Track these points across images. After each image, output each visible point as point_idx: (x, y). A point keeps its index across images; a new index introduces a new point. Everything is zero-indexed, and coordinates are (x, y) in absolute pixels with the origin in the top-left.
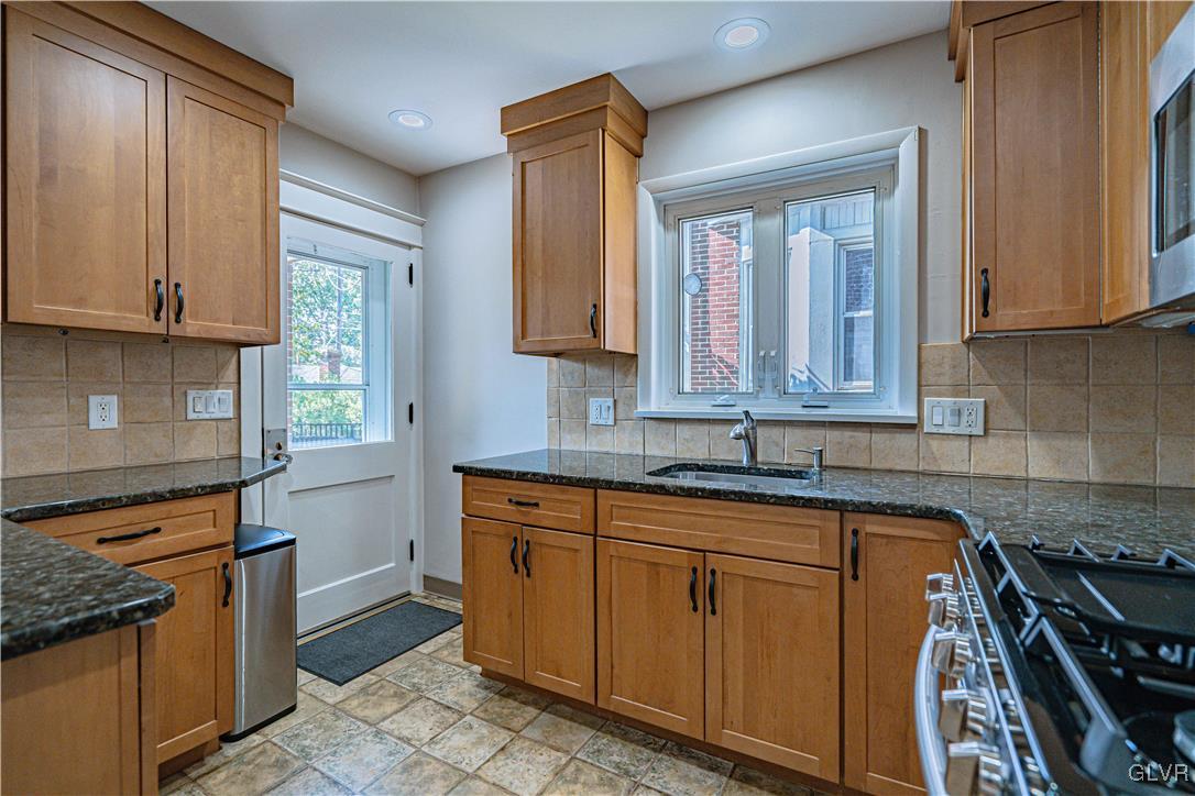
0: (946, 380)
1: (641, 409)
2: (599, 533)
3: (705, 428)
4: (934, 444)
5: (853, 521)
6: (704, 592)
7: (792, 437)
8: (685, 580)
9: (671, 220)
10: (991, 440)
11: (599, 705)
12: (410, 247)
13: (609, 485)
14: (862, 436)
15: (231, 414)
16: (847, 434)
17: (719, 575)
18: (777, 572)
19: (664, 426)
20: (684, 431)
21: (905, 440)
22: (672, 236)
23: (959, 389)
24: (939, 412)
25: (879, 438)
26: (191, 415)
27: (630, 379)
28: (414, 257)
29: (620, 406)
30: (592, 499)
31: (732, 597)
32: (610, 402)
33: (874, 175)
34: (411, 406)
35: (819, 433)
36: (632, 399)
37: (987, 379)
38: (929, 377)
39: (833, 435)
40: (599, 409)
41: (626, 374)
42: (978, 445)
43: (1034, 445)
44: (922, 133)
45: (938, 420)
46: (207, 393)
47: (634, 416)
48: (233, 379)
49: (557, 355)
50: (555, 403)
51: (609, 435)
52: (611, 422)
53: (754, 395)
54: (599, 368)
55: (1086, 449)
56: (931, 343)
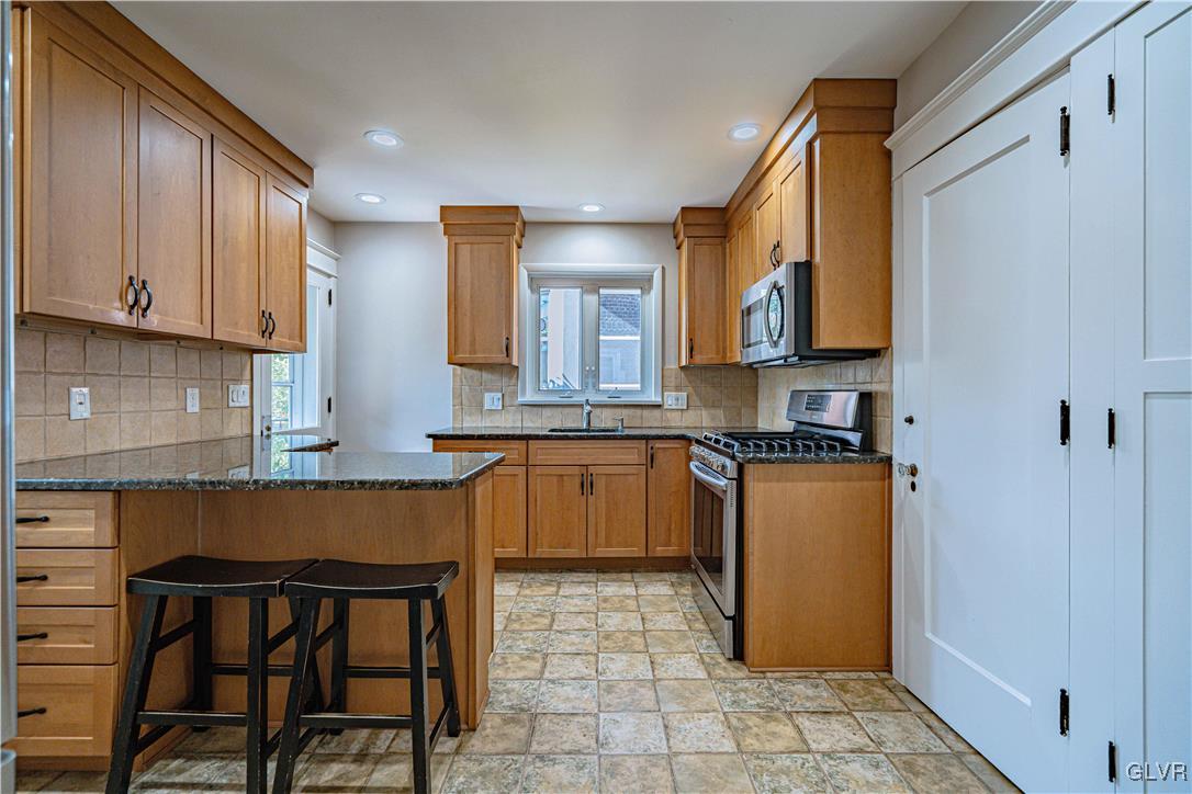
0: (673, 384)
1: (520, 399)
2: (530, 463)
3: (560, 409)
4: (668, 414)
5: (651, 443)
6: (587, 485)
7: (606, 413)
8: (577, 481)
9: (535, 286)
10: (690, 412)
12: (329, 276)
13: (537, 437)
14: (638, 412)
15: (248, 404)
16: (633, 411)
17: (594, 476)
18: (620, 470)
19: (535, 409)
20: (547, 412)
21: (657, 412)
22: (535, 297)
23: (678, 388)
24: (670, 400)
25: (646, 413)
26: (231, 404)
27: (514, 381)
28: (331, 284)
29: (506, 398)
30: (525, 447)
31: (600, 485)
32: (500, 395)
33: (643, 282)
34: (330, 400)
35: (618, 411)
36: (515, 393)
37: (687, 383)
38: (666, 384)
39: (625, 412)
40: (491, 400)
41: (510, 378)
42: (685, 414)
43: (704, 413)
44: (663, 268)
45: (670, 403)
46: (236, 387)
47: (517, 403)
48: (249, 377)
49: (461, 365)
50: (457, 395)
51: (498, 416)
52: (500, 408)
53: (582, 391)
54: (492, 373)
55: (720, 413)
56: (667, 367)
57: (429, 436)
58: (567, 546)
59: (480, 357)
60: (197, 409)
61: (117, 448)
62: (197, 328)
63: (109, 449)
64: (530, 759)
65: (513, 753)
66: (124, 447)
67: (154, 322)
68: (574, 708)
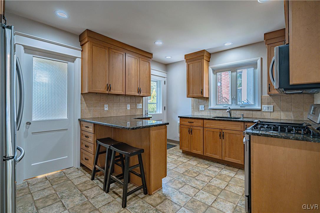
0: (266, 102)
1: (209, 107)
2: (204, 127)
3: (222, 111)
4: (264, 113)
5: (246, 124)
6: (222, 135)
7: (238, 112)
8: (219, 134)
9: (215, 73)
10: (274, 113)
11: (204, 155)
12: (165, 77)
13: (206, 119)
14: (251, 112)
15: (142, 108)
16: (248, 112)
17: (224, 133)
18: (234, 132)
19: (214, 110)
20: (217, 111)
21: (259, 113)
22: (215, 76)
23: (268, 104)
24: (265, 108)
25: (254, 112)
26: (137, 108)
27: (208, 102)
28: (165, 79)
29: (205, 106)
30: (203, 121)
31: (226, 136)
32: (204, 106)
33: (253, 65)
34: (165, 107)
35: (243, 112)
36: (208, 106)
37: (273, 102)
38: (263, 101)
39: (245, 112)
40: (201, 107)
41: (207, 101)
42: (272, 114)
43: (282, 113)
44: (262, 59)
45: (265, 109)
46: (139, 104)
47: (208, 108)
48: (142, 102)
49: (193, 98)
50: (193, 106)
51: (203, 112)
52: (204, 110)
53: (231, 105)
54: (202, 100)
55: (291, 114)
56: (264, 95)
57: (179, 117)
58: (215, 154)
59: (195, 95)
60: (129, 109)
61: (113, 116)
62: (122, 92)
63: (111, 116)
64: (154, 209)
65: (152, 205)
66: (114, 116)
67: (112, 92)
68: (178, 202)
